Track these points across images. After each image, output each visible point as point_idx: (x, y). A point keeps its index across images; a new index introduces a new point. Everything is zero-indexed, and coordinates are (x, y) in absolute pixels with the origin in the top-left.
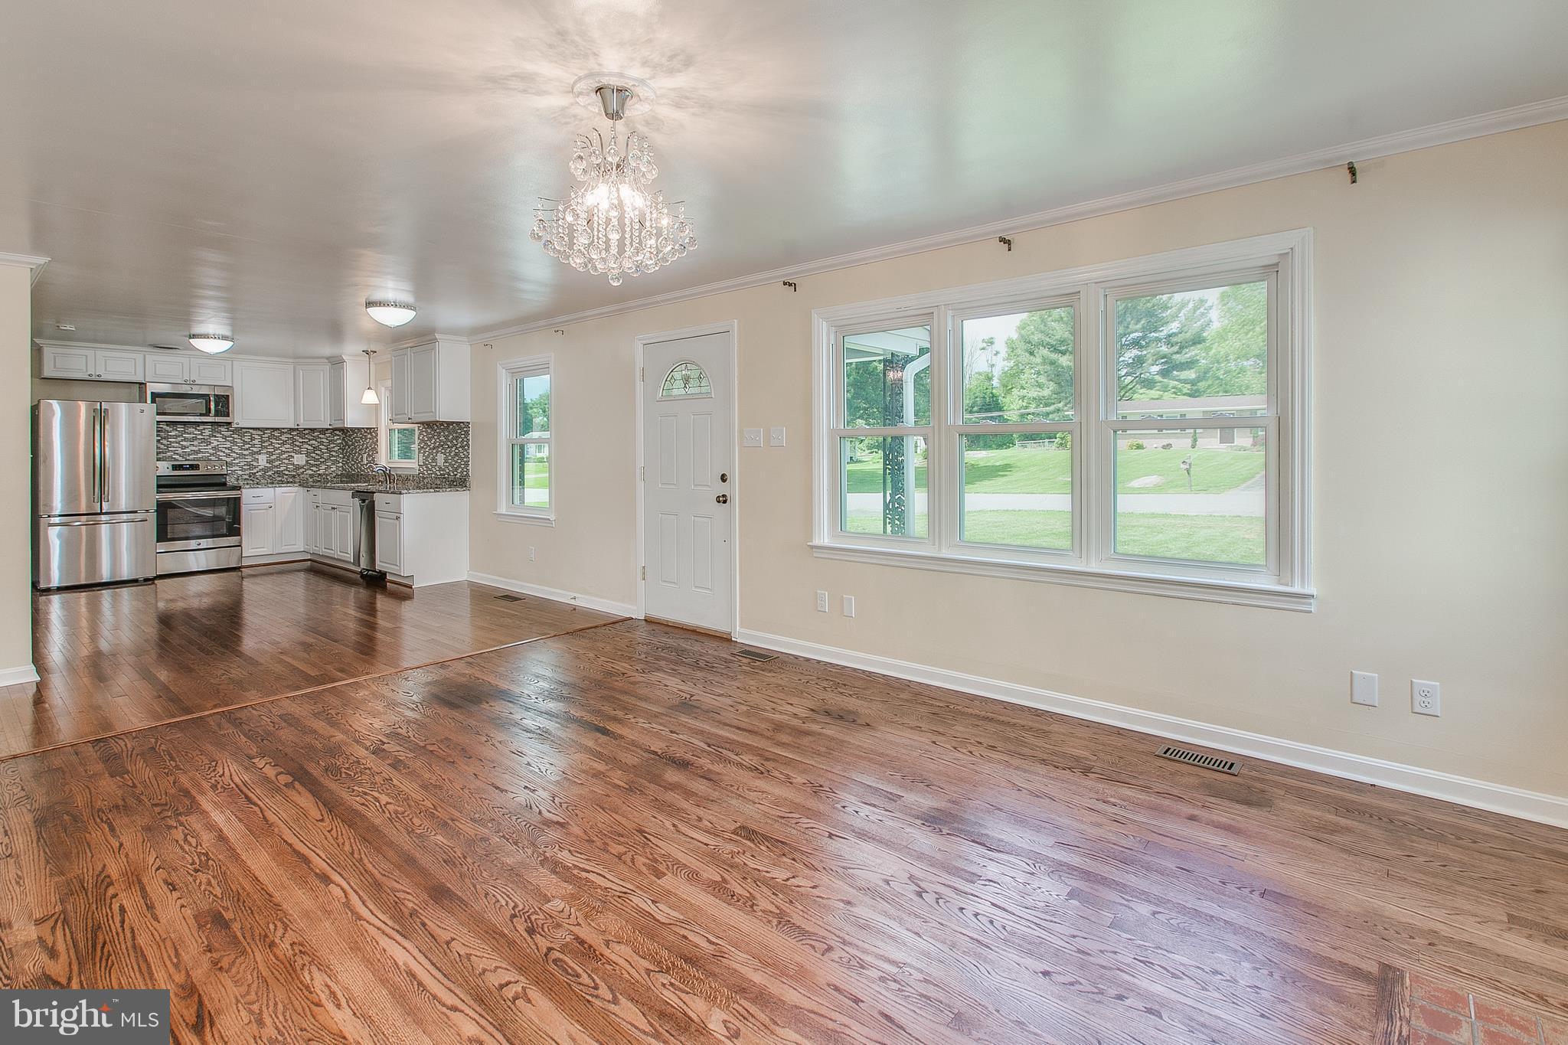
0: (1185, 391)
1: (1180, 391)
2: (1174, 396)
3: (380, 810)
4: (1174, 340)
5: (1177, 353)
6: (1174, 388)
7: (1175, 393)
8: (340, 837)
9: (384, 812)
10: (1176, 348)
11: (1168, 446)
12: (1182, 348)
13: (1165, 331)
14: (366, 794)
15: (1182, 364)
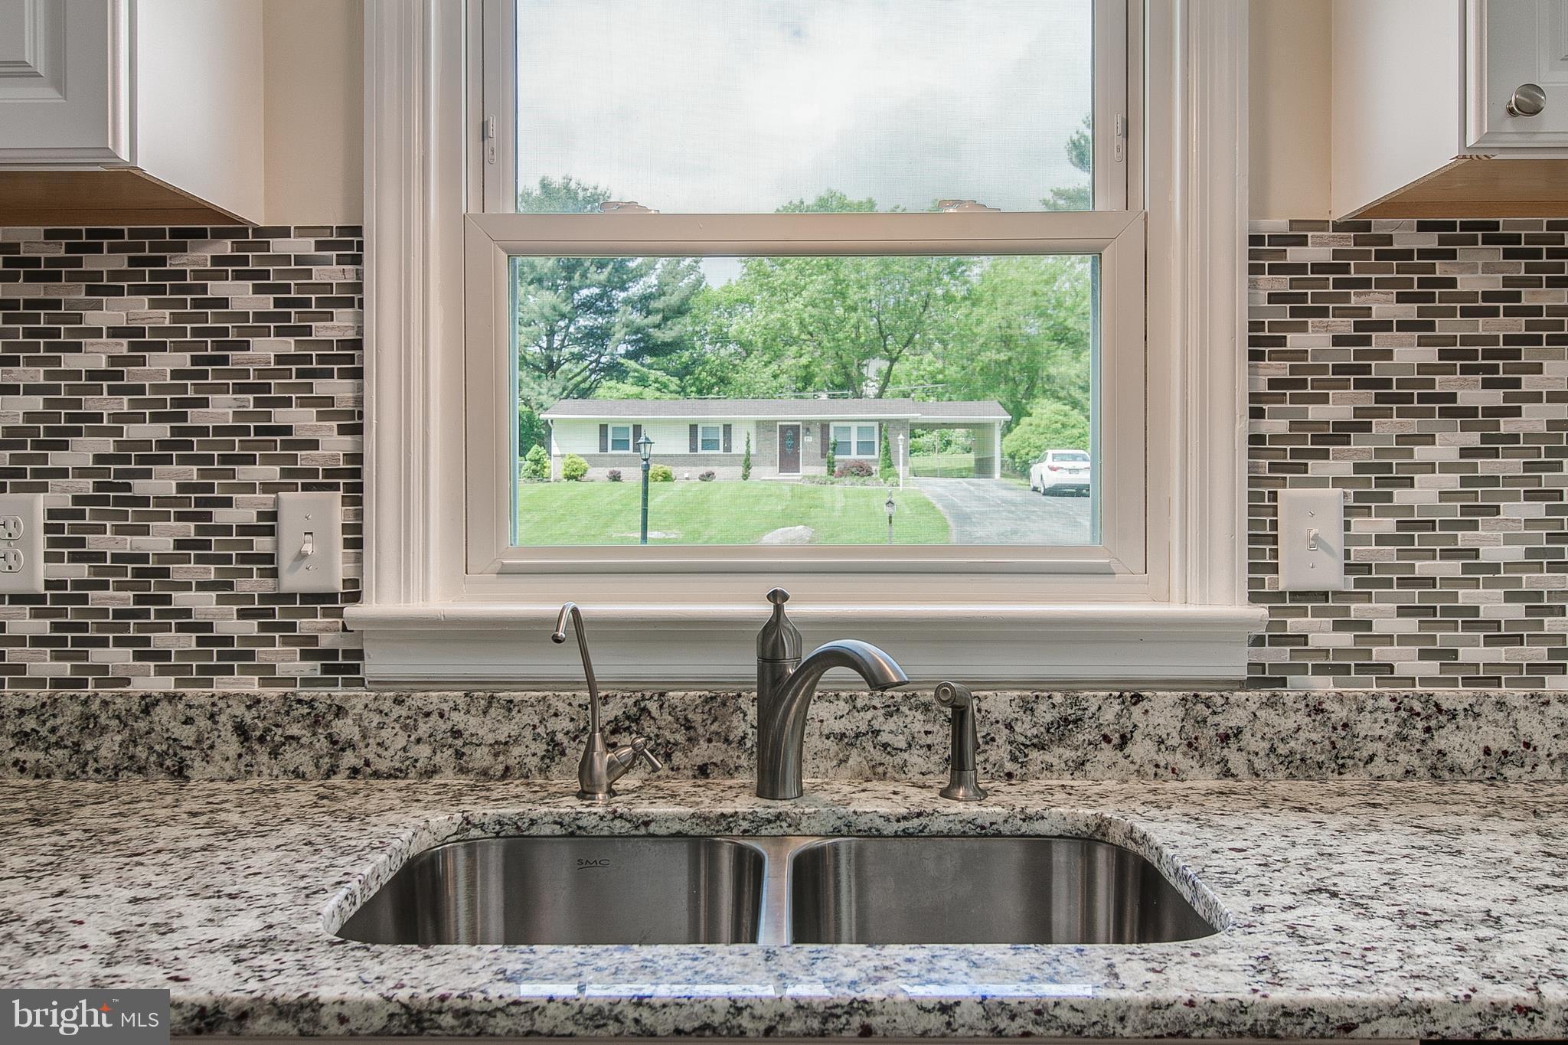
0: (673, 387)
1: (666, 386)
2: (658, 394)
4: (654, 305)
5: (658, 326)
6: (656, 381)
7: (658, 390)
10: (657, 318)
11: (708, 477)
12: (665, 319)
13: (636, 290)
15: (665, 344)
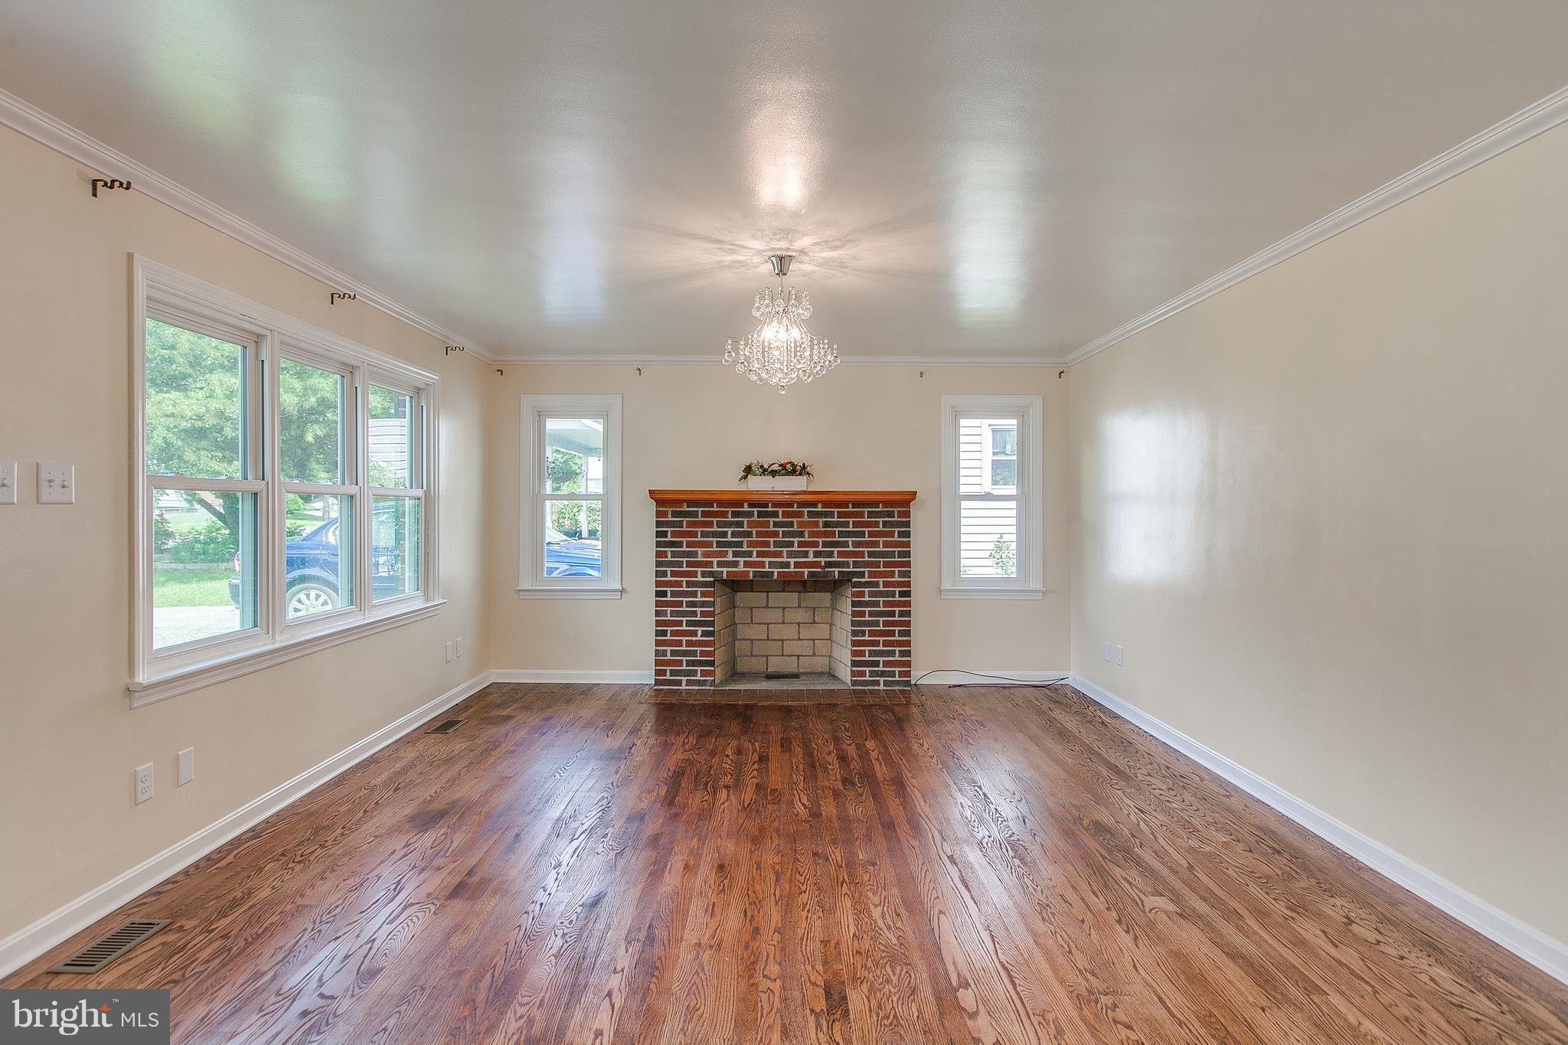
3: (886, 902)
8: (931, 888)
9: (885, 897)
14: (889, 928)
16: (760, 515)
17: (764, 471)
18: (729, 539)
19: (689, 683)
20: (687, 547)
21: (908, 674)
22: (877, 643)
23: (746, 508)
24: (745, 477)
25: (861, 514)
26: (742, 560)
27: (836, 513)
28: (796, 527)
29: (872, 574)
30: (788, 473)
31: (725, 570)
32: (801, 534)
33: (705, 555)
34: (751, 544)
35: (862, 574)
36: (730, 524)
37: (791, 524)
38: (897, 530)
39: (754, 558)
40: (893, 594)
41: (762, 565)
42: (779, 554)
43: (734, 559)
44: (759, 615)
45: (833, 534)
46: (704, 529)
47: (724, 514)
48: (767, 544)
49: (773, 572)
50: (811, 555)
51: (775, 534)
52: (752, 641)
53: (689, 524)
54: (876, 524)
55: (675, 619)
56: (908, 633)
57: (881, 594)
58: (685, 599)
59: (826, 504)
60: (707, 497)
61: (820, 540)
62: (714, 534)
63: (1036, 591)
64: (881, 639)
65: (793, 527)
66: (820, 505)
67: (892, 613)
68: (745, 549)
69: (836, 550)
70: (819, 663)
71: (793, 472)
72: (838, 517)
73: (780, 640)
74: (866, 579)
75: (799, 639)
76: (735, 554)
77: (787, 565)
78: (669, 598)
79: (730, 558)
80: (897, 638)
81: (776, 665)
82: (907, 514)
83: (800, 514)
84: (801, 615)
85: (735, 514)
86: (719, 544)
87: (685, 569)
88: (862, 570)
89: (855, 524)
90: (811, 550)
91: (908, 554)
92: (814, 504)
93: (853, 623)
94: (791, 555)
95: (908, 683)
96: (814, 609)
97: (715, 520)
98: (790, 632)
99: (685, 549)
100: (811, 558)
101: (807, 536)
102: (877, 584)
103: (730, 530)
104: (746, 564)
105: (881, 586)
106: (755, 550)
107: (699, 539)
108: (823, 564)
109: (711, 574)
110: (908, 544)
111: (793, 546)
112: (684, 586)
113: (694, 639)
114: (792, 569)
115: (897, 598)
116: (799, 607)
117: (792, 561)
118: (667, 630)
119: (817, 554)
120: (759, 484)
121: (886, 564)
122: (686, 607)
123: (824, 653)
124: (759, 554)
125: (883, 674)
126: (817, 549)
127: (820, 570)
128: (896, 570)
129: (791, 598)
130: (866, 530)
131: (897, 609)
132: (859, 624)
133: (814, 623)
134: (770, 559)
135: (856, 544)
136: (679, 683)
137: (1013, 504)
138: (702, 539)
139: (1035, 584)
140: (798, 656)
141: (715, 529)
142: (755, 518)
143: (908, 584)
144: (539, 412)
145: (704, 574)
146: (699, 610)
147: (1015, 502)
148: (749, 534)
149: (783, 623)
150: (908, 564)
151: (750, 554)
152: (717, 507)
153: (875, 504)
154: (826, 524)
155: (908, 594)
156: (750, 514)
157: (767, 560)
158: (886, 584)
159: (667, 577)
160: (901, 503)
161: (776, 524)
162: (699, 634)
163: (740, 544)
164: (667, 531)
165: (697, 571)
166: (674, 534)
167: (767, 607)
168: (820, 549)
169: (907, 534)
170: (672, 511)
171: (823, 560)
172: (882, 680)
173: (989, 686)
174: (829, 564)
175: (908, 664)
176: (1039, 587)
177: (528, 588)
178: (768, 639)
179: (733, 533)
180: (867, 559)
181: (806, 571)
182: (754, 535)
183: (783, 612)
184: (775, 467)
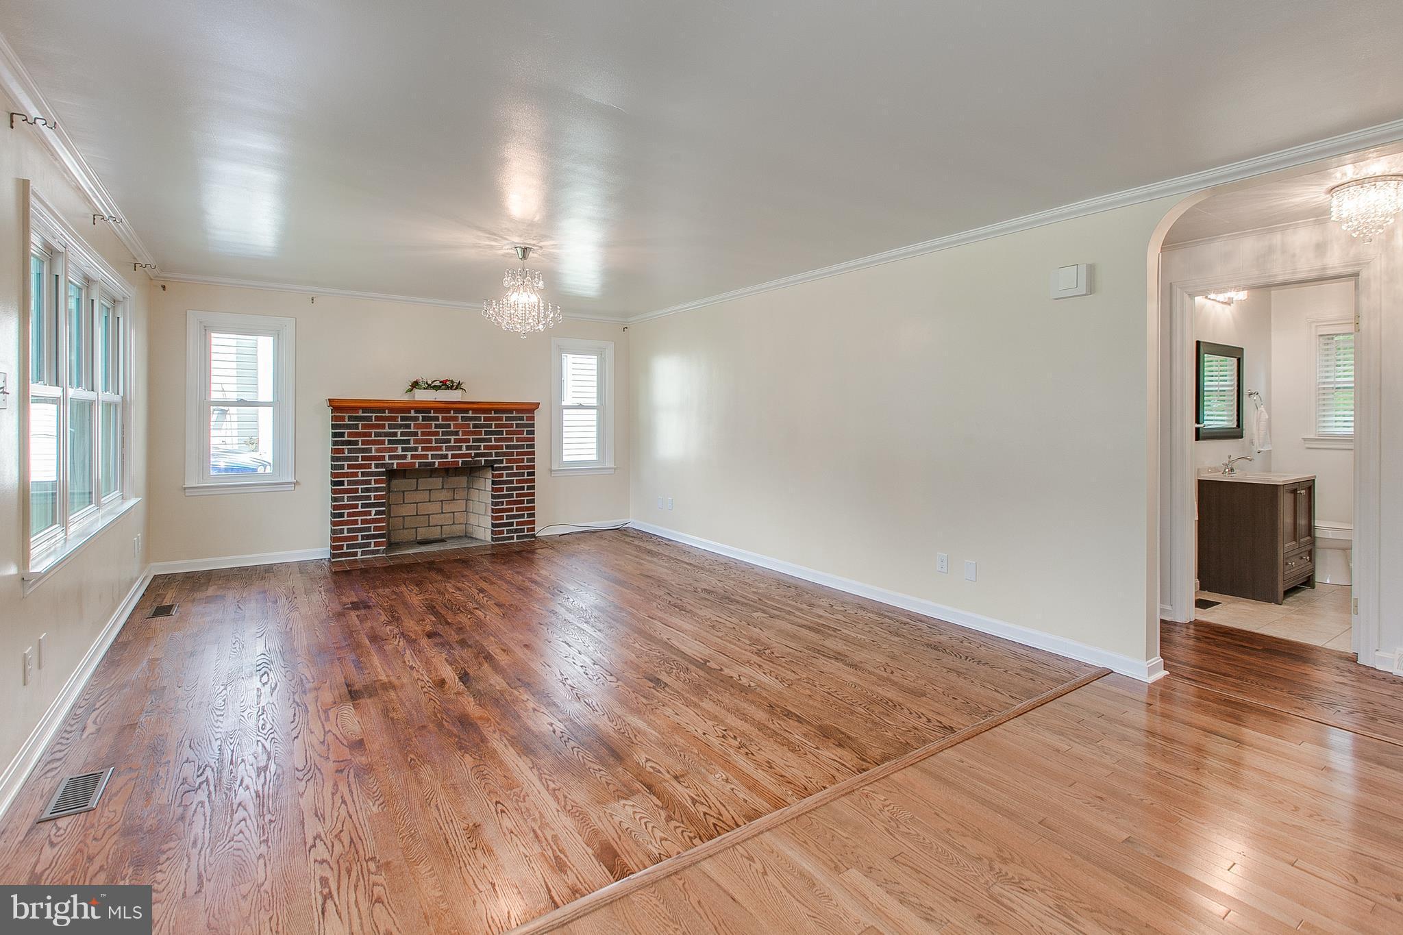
16: (424, 419)
17: (429, 386)
18: (399, 437)
19: (363, 553)
20: (362, 445)
21: (533, 529)
22: (512, 510)
23: (413, 414)
24: (411, 390)
25: (501, 419)
26: (409, 454)
27: (482, 418)
28: (452, 428)
29: (508, 461)
30: (448, 388)
31: (395, 462)
32: (456, 433)
33: (378, 450)
34: (416, 441)
35: (501, 462)
36: (400, 426)
37: (449, 426)
38: (525, 429)
39: (419, 452)
40: (523, 474)
41: (426, 457)
42: (440, 449)
43: (403, 453)
44: (409, 497)
45: (480, 433)
46: (378, 431)
47: (395, 419)
48: (430, 441)
49: (435, 462)
50: (464, 448)
51: (437, 434)
52: (404, 517)
53: (364, 427)
54: (511, 426)
55: (351, 503)
56: (533, 501)
57: (515, 475)
58: (360, 487)
59: (475, 411)
60: (379, 405)
61: (471, 437)
62: (386, 434)
63: (610, 468)
64: (515, 506)
65: (450, 428)
66: (471, 412)
67: (522, 488)
68: (412, 445)
69: (482, 444)
70: (458, 529)
71: (451, 388)
72: (484, 421)
73: (427, 515)
74: (504, 465)
75: (442, 513)
76: (404, 449)
77: (446, 456)
78: (346, 486)
79: (400, 452)
80: (526, 505)
81: (423, 534)
82: (533, 418)
83: (456, 419)
84: (444, 495)
85: (403, 419)
86: (390, 442)
87: (360, 462)
88: (501, 458)
89: (496, 426)
90: (464, 445)
91: (533, 446)
92: (466, 411)
93: (493, 497)
94: (448, 449)
95: (533, 536)
96: (454, 489)
97: (387, 423)
98: (435, 508)
99: (360, 446)
100: (464, 451)
101: (461, 435)
102: (512, 468)
103: (399, 431)
104: (413, 457)
105: (515, 469)
106: (420, 446)
107: (373, 438)
108: (473, 455)
109: (383, 465)
110: (533, 439)
111: (450, 442)
112: (360, 476)
113: (368, 517)
114: (449, 459)
115: (526, 477)
116: (443, 488)
117: (450, 453)
118: (344, 513)
119: (468, 448)
120: (422, 395)
121: (518, 454)
122: (362, 492)
123: (461, 522)
124: (424, 449)
125: (516, 531)
126: (468, 444)
127: (471, 459)
128: (525, 457)
129: (437, 482)
130: (504, 429)
131: (526, 485)
132: (499, 496)
133: (454, 500)
134: (432, 453)
135: (497, 440)
136: (355, 554)
137: (595, 411)
138: (376, 438)
139: (610, 464)
140: (441, 526)
141: (387, 430)
142: (420, 421)
143: (533, 467)
144: (205, 327)
145: (377, 466)
146: (372, 494)
147: (596, 410)
148: (415, 434)
149: (430, 501)
150: (533, 453)
151: (416, 449)
152: (389, 413)
153: (511, 411)
154: (475, 426)
155: (533, 474)
156: (416, 419)
157: (430, 453)
158: (518, 468)
159: (344, 469)
160: (529, 410)
161: (437, 426)
162: (373, 513)
163: (408, 442)
164: (344, 433)
165: (371, 464)
166: (350, 435)
167: (417, 490)
168: (471, 444)
169: (533, 432)
170: (349, 416)
171: (473, 452)
172: (515, 535)
173: (582, 532)
174: (477, 455)
175: (533, 522)
176: (612, 466)
177: (194, 485)
178: (417, 515)
179: (402, 433)
180: (505, 450)
181: (460, 460)
182: (419, 435)
183: (430, 494)
184: (437, 383)
